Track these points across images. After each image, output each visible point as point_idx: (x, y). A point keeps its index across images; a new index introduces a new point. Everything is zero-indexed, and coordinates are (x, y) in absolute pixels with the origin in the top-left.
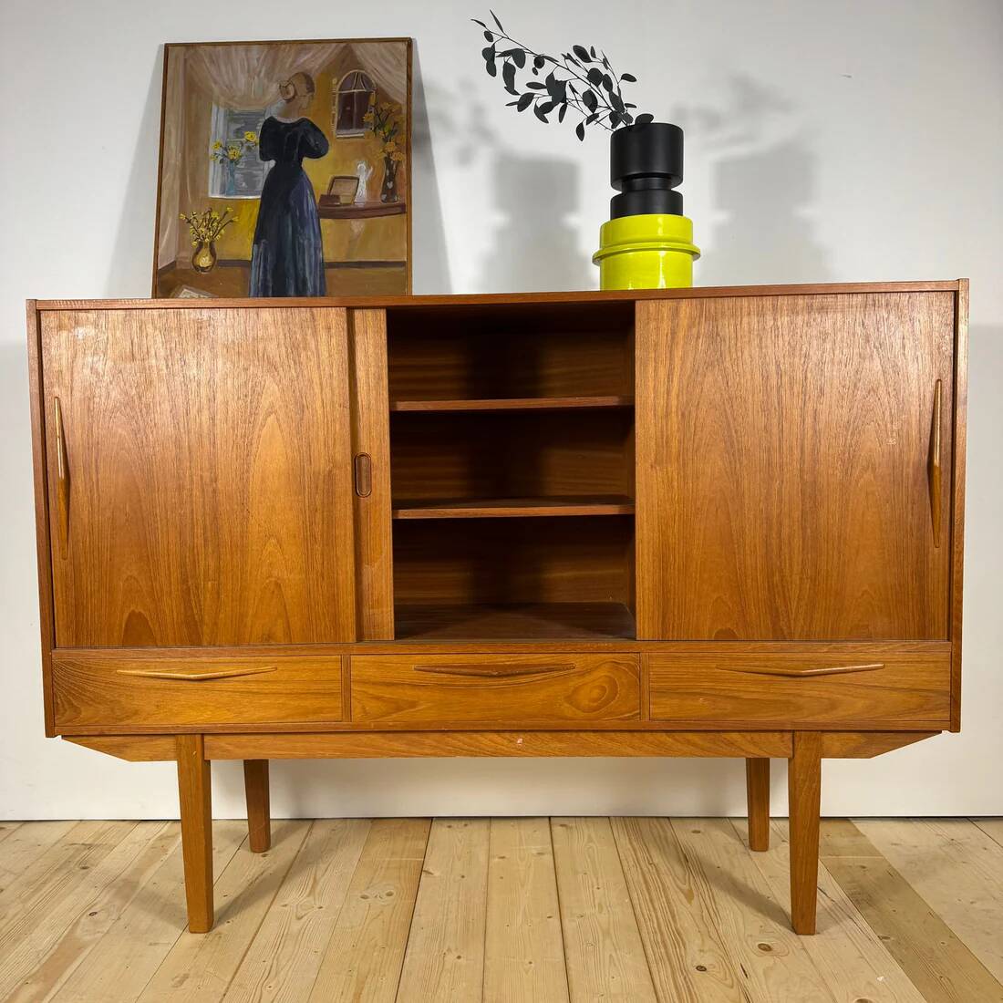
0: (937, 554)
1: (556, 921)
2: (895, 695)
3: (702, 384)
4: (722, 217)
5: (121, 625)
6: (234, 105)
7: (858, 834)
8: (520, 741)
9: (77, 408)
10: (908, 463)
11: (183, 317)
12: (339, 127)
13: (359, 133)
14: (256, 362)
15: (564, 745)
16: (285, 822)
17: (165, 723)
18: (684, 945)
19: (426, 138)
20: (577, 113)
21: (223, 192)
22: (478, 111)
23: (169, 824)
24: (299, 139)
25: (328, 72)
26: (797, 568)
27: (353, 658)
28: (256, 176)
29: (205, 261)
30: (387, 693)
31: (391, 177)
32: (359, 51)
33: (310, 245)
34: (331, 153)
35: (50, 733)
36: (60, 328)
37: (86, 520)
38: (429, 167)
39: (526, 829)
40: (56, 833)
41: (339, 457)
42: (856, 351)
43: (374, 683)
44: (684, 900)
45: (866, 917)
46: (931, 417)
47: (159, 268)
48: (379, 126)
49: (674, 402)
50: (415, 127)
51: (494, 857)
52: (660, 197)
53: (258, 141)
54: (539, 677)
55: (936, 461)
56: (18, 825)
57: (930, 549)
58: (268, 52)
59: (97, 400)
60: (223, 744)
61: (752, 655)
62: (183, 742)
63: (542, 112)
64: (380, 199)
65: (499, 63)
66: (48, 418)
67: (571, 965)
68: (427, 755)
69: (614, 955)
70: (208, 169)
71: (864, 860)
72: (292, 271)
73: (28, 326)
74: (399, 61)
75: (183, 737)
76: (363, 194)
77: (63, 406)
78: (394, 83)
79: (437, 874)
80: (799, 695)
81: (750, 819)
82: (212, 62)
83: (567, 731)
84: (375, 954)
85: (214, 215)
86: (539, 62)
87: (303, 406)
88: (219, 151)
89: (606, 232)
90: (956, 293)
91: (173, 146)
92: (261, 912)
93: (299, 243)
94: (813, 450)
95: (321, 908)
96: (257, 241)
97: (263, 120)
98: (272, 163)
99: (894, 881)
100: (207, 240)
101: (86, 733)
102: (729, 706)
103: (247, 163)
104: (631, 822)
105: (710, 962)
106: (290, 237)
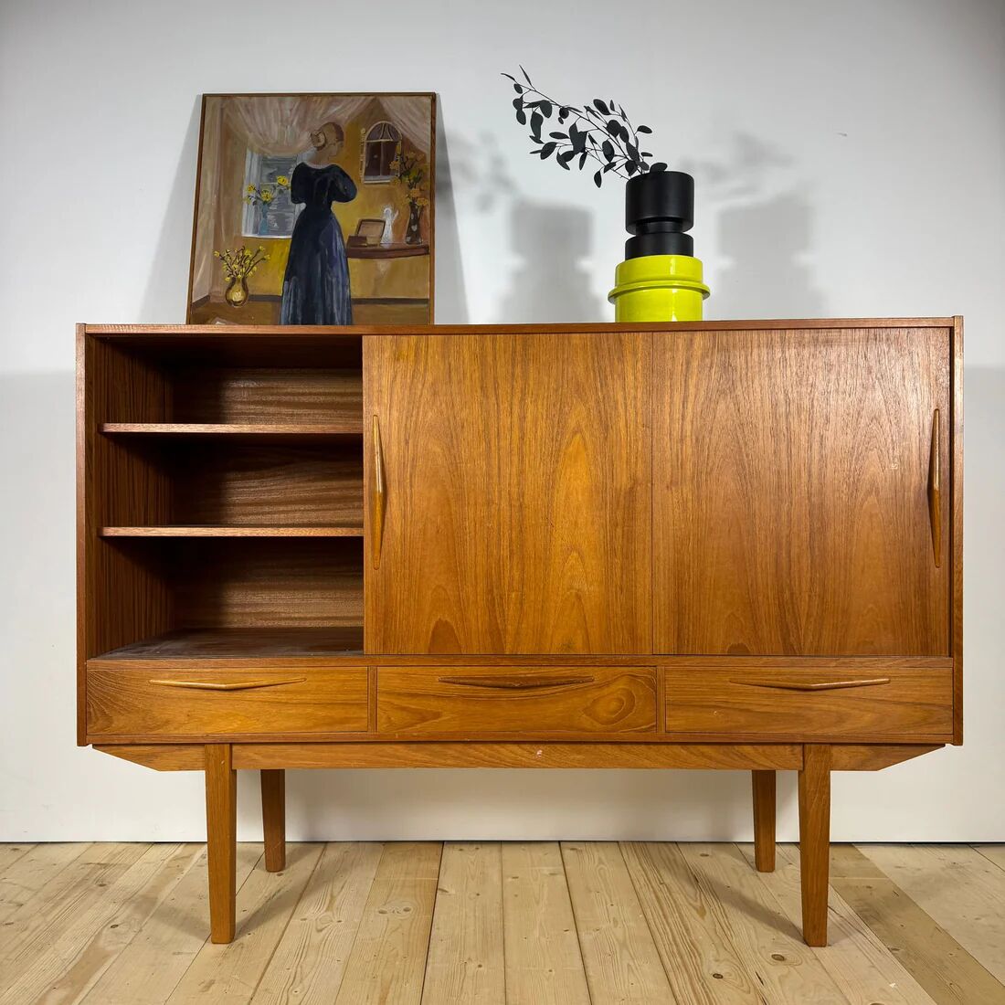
0: (937, 573)
1: (572, 934)
2: (900, 709)
3: (715, 410)
6: (269, 152)
7: (862, 857)
8: (539, 752)
10: (909, 487)
12: (365, 174)
13: (387, 179)
15: (582, 757)
16: (298, 845)
17: (195, 733)
18: (700, 955)
19: (448, 186)
20: (596, 161)
21: (256, 231)
22: (498, 162)
23: (182, 846)
24: (329, 184)
25: (357, 121)
26: (805, 586)
27: (380, 669)
28: (288, 217)
29: (237, 296)
30: (413, 704)
31: (416, 221)
32: (386, 103)
33: (338, 282)
34: (359, 197)
35: (82, 742)
38: (451, 212)
39: (537, 852)
40: (69, 854)
42: (859, 382)
43: (399, 694)
44: (697, 916)
45: (875, 931)
46: (929, 444)
47: (194, 301)
48: (405, 173)
49: (688, 427)
50: (438, 175)
51: (508, 877)
52: (672, 240)
53: (290, 185)
54: (561, 688)
55: (936, 486)
56: (33, 846)
57: (932, 569)
58: (300, 103)
60: (251, 754)
61: (763, 670)
62: (212, 752)
63: (564, 160)
64: (405, 242)
65: (528, 113)
67: (590, 973)
68: (449, 766)
69: (632, 964)
70: (241, 210)
71: (870, 880)
72: (320, 306)
73: (77, 349)
74: (423, 114)
75: (212, 746)
76: (388, 236)
78: (420, 135)
79: (452, 891)
80: (810, 709)
81: (756, 843)
82: (248, 111)
83: (585, 743)
84: (397, 963)
85: (247, 253)
86: (564, 113)
88: (253, 193)
89: (621, 271)
90: (952, 329)
91: (209, 189)
92: (282, 925)
93: (327, 280)
94: (820, 474)
95: (340, 921)
96: (287, 278)
97: (294, 166)
98: (303, 206)
99: (900, 899)
100: (240, 276)
101: (116, 742)
102: (742, 719)
103: (279, 205)
104: (640, 846)
105: (727, 970)
106: (319, 275)
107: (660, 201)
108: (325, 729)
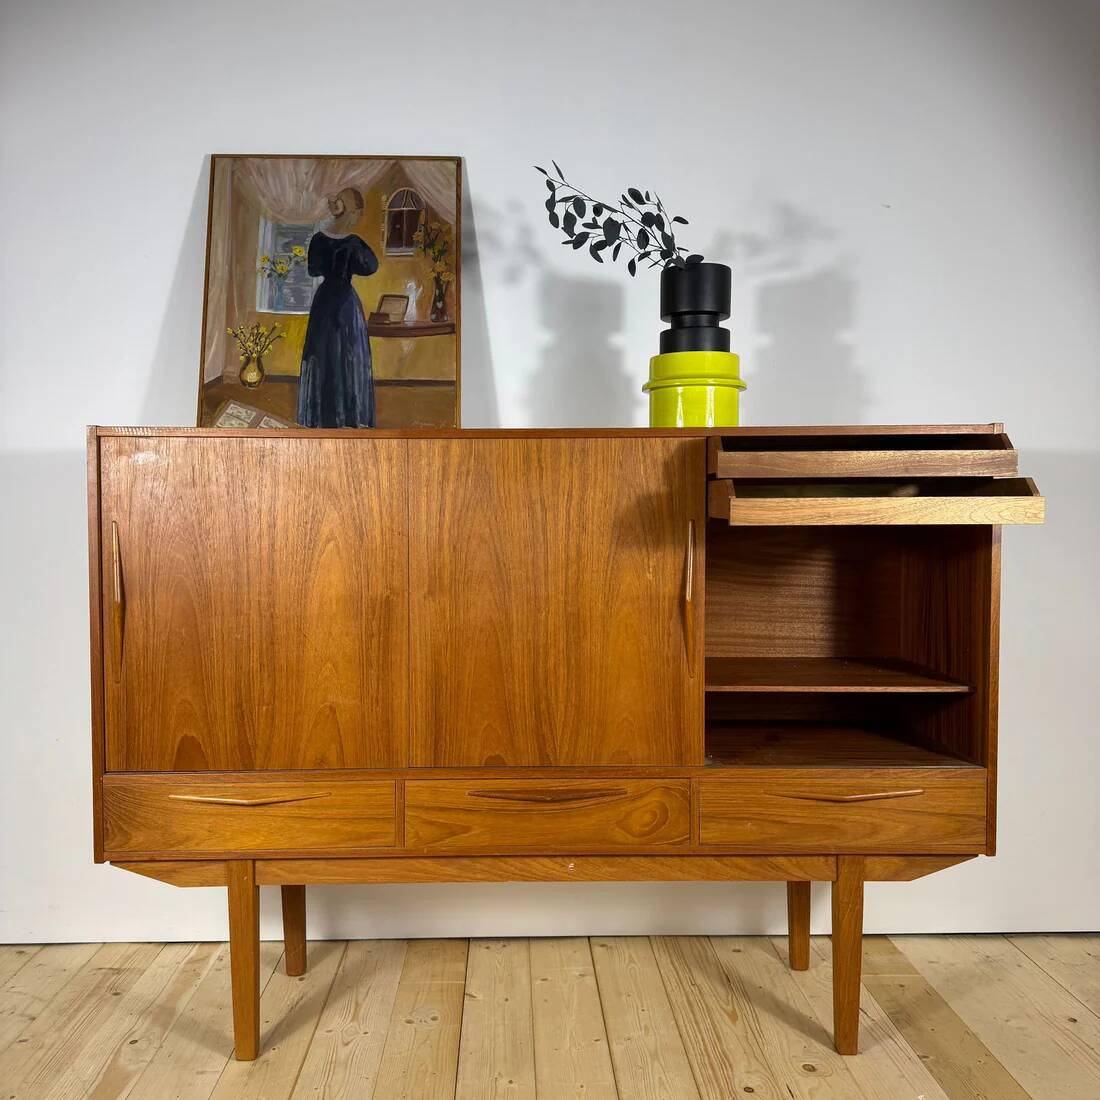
1: (603, 1044)
2: (935, 820)
4: (764, 340)
5: (173, 748)
6: (283, 218)
7: (895, 951)
8: (571, 865)
9: (136, 533)
11: (246, 445)
12: (389, 245)
13: (410, 251)
14: (318, 491)
15: (615, 869)
16: (318, 944)
17: (219, 848)
18: (731, 1066)
19: (474, 256)
20: (629, 251)
21: (271, 306)
22: (526, 232)
23: (197, 946)
24: (348, 256)
25: (379, 186)
27: (407, 783)
28: (305, 292)
29: (252, 376)
30: (441, 818)
31: (441, 297)
32: (408, 168)
33: (359, 363)
34: (381, 271)
35: (99, 859)
36: (120, 453)
37: (141, 643)
38: (477, 285)
39: (566, 949)
40: (79, 957)
41: (395, 584)
43: (428, 808)
44: (729, 1022)
45: (907, 1038)
47: (206, 382)
48: (429, 245)
50: (464, 245)
51: (536, 979)
52: (708, 335)
53: (307, 256)
54: (593, 801)
56: (38, 948)
58: (317, 166)
59: (155, 524)
60: (275, 869)
61: (798, 781)
62: (235, 868)
63: (595, 250)
64: (430, 318)
65: (560, 210)
66: (105, 542)
67: (622, 1088)
68: (478, 880)
69: (663, 1077)
70: (255, 281)
71: (903, 978)
72: (341, 388)
73: (88, 452)
74: (448, 180)
75: (235, 862)
76: (412, 314)
77: (121, 531)
78: (444, 202)
79: (480, 997)
80: (844, 820)
81: (791, 936)
82: (260, 175)
83: (618, 856)
84: (427, 1080)
85: (262, 329)
86: (598, 210)
87: (363, 533)
88: (267, 265)
89: (655, 363)
91: (220, 259)
92: (307, 1038)
93: (348, 361)
95: (366, 1033)
96: (305, 357)
97: (311, 235)
98: (321, 279)
99: (932, 999)
100: (254, 355)
101: (136, 859)
102: (776, 831)
103: (295, 278)
104: (671, 941)
105: (757, 1083)
106: (339, 354)
107: (696, 295)
108: (350, 844)
